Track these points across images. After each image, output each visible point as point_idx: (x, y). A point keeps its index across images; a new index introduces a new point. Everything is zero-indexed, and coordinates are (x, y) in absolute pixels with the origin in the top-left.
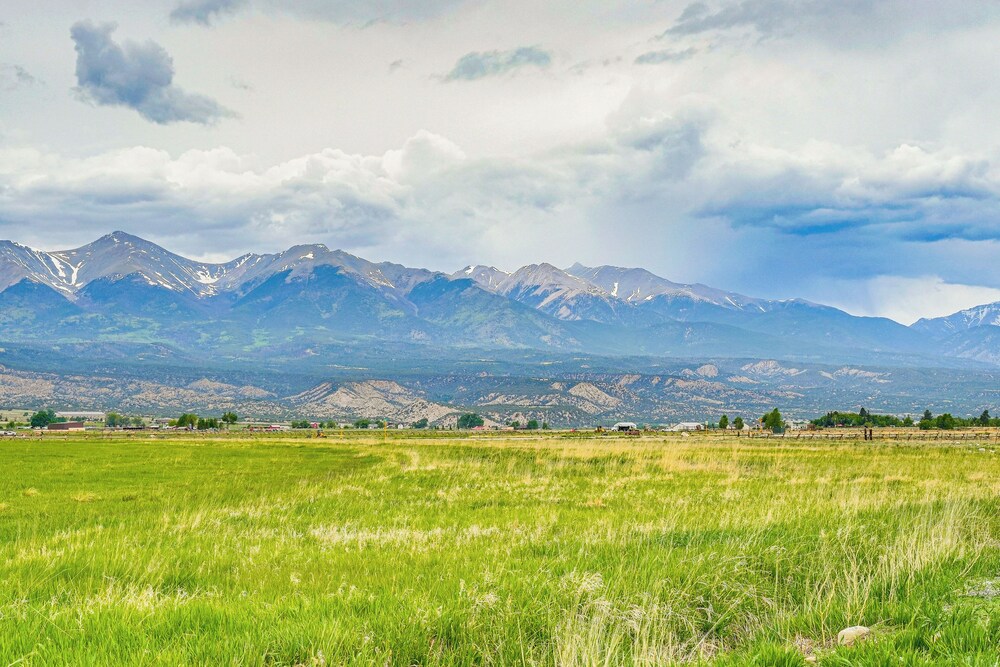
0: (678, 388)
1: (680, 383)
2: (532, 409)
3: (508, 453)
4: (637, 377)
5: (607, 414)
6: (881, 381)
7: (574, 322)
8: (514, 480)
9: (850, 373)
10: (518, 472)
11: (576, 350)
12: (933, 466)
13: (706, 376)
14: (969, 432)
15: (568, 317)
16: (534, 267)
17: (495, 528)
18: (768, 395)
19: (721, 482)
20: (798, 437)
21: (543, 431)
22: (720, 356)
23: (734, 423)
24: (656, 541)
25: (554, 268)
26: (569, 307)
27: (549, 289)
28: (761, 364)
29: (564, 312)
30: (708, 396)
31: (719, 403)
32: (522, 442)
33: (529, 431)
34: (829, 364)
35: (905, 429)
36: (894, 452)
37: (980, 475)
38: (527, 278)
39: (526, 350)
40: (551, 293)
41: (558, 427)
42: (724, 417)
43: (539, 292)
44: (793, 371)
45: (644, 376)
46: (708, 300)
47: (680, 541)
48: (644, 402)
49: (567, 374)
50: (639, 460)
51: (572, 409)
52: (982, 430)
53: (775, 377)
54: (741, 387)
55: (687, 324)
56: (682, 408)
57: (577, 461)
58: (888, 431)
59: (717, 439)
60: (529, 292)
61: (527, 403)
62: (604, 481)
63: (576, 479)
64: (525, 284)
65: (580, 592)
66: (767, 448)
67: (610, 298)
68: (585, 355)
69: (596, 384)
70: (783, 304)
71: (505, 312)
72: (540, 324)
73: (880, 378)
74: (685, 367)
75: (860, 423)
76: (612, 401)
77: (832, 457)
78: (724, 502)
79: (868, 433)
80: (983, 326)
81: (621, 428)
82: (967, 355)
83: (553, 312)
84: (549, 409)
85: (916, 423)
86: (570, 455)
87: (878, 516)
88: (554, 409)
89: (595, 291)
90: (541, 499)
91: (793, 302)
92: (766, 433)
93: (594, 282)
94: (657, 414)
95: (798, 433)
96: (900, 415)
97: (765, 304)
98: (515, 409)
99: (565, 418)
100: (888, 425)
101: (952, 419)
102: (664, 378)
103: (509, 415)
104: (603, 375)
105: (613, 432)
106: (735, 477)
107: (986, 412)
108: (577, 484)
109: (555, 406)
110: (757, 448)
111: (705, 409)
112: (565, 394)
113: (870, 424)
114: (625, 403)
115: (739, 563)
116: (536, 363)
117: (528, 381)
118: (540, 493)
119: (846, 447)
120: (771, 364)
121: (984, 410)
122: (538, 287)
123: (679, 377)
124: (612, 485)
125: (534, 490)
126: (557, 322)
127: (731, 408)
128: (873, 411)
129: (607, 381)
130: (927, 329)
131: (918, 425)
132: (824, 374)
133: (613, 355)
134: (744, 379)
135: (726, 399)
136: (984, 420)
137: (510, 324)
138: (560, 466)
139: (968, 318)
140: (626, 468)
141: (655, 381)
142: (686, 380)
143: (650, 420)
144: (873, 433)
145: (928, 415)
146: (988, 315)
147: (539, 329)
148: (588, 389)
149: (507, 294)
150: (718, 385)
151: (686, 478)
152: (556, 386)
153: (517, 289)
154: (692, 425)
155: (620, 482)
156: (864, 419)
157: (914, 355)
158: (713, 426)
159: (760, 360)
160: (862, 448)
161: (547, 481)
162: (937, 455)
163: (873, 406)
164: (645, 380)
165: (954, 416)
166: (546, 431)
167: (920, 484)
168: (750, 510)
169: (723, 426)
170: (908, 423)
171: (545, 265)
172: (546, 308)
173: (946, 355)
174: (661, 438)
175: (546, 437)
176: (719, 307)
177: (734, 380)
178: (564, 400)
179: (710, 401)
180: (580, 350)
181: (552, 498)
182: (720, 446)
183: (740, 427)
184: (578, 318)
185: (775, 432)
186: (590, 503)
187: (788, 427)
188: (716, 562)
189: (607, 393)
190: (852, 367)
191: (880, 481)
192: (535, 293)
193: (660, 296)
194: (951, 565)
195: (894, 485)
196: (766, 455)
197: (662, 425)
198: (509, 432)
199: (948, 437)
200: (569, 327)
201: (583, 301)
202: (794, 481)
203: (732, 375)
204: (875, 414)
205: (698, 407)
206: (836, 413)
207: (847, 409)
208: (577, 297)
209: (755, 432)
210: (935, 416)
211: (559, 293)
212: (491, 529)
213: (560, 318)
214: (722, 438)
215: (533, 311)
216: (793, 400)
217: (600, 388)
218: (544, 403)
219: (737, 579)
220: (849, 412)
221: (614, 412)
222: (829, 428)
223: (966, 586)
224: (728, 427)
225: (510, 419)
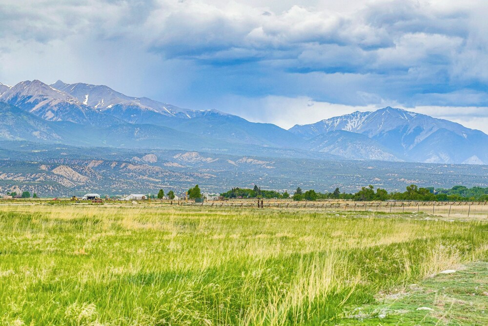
0: (129, 170)
1: (131, 167)
2: (25, 184)
3: (12, 215)
4: (101, 162)
5: (79, 187)
6: (269, 167)
7: (55, 122)
8: (18, 235)
9: (248, 162)
10: (21, 229)
11: (58, 142)
12: (307, 226)
13: (149, 162)
14: (327, 203)
15: (52, 118)
16: (28, 83)
17: (11, 271)
18: (191, 176)
19: (165, 237)
20: (212, 205)
21: (34, 199)
22: (159, 148)
23: (168, 195)
24: (128, 280)
25: (42, 83)
26: (53, 112)
27: (39, 98)
28: (186, 154)
29: (49, 115)
30: (150, 176)
31: (157, 180)
32: (21, 208)
33: (23, 199)
34: (234, 155)
35: (284, 200)
36: (280, 217)
37: (338, 233)
38: (23, 90)
39: (22, 141)
40: (40, 101)
41: (44, 196)
42: (161, 190)
43: (31, 100)
44: (209, 159)
45: (105, 161)
46: (151, 109)
47: (146, 280)
48: (105, 179)
49: (50, 159)
50: (105, 221)
51: (55, 184)
52: (335, 201)
53: (197, 163)
54: (173, 170)
55: (136, 126)
56: (131, 184)
57: (62, 220)
58: (273, 201)
59: (158, 206)
60: (24, 101)
61: (22, 179)
62: (84, 236)
63: (64, 235)
64: (22, 94)
65: (80, 317)
66: (193, 213)
67: (82, 105)
68: (64, 146)
69: (72, 166)
70: (203, 113)
71: (7, 114)
72: (31, 123)
73: (267, 165)
74: (134, 155)
75: (254, 196)
76: (83, 178)
77: (238, 220)
78: (170, 251)
79: (260, 203)
80: (337, 131)
81: (89, 198)
82: (326, 150)
83: (42, 114)
84: (38, 184)
85: (291, 196)
86: (56, 217)
87: (278, 262)
88: (42, 184)
89: (72, 101)
90: (41, 249)
91: (210, 112)
92: (190, 202)
93: (71, 94)
94: (114, 188)
95: (212, 202)
96: (280, 191)
97: (191, 113)
98: (12, 183)
99: (49, 190)
100: (272, 197)
101: (315, 194)
102: (120, 163)
103: (9, 187)
104: (77, 160)
105: (84, 201)
106: (174, 234)
107: (337, 189)
108: (65, 238)
109: (42, 181)
110: (186, 213)
111: (148, 185)
112: (49, 173)
113: (260, 197)
114: (92, 180)
115: (188, 296)
116: (29, 151)
117: (23, 164)
118: (39, 244)
119: (247, 213)
120: (194, 154)
121: (336, 187)
122: (31, 97)
123: (130, 163)
124: (89, 239)
125: (35, 243)
126: (44, 122)
127: (166, 185)
128: (263, 188)
129: (79, 164)
130: (300, 132)
131: (292, 198)
132: (230, 162)
133: (84, 146)
134: (175, 165)
135: (162, 178)
136: (336, 195)
137: (11, 123)
138: (51, 225)
139: (327, 125)
140: (97, 227)
141: (113, 165)
142: (135, 164)
143: (109, 192)
144: (264, 203)
145: (299, 191)
146: (341, 123)
147: (31, 127)
148: (66, 169)
149: (9, 101)
150: (157, 169)
151: (140, 234)
152: (43, 167)
153: (15, 98)
154: (139, 196)
155: (96, 237)
156: (257, 193)
157: (290, 150)
158: (153, 197)
159: (187, 151)
160: (257, 214)
161: (43, 236)
162: (308, 219)
163: (263, 184)
164: (106, 164)
165: (316, 191)
166: (36, 199)
167: (301, 239)
168: (190, 257)
169: (160, 196)
170: (286, 196)
171: (36, 82)
172: (36, 112)
173: (312, 150)
174: (118, 205)
175: (37, 203)
176: (159, 114)
177: (168, 165)
178: (49, 177)
179: (152, 179)
180: (61, 142)
181: (48, 248)
182: (160, 211)
183: (172, 197)
184: (60, 120)
185: (197, 201)
186: (76, 252)
187: (205, 198)
188: (173, 295)
189: (79, 173)
190: (249, 157)
191: (273, 236)
192: (28, 101)
193: (118, 105)
194: (333, 297)
195: (284, 239)
196: (193, 218)
197: (117, 195)
198: (9, 200)
199: (313, 206)
200: (53, 126)
201: (63, 108)
202: (216, 237)
203: (168, 162)
204: (263, 189)
205: (143, 183)
206: (238, 189)
207: (245, 186)
208: (59, 105)
209: (183, 201)
210: (304, 191)
211: (46, 102)
212: (9, 271)
213: (47, 119)
214: (160, 205)
215: (28, 114)
216: (208, 179)
217: (75, 169)
218: (34, 179)
219: (187, 307)
220: (246, 188)
221: (84, 186)
222: (233, 199)
223: (345, 312)
224: (164, 197)
225: (10, 191)
